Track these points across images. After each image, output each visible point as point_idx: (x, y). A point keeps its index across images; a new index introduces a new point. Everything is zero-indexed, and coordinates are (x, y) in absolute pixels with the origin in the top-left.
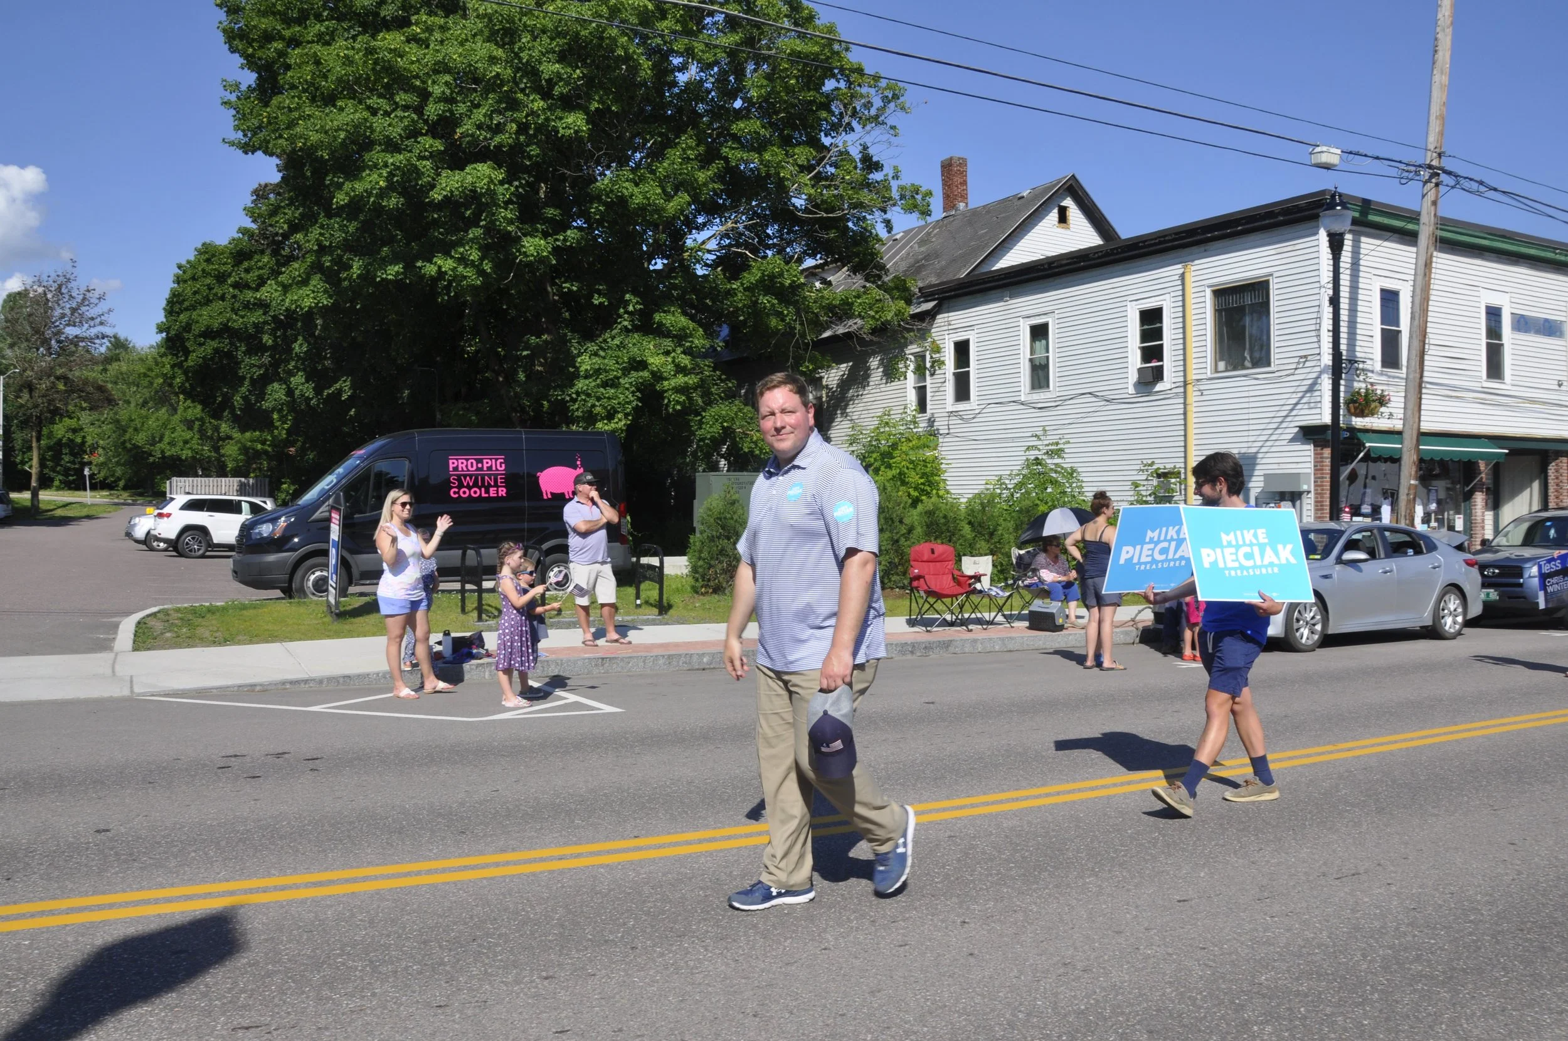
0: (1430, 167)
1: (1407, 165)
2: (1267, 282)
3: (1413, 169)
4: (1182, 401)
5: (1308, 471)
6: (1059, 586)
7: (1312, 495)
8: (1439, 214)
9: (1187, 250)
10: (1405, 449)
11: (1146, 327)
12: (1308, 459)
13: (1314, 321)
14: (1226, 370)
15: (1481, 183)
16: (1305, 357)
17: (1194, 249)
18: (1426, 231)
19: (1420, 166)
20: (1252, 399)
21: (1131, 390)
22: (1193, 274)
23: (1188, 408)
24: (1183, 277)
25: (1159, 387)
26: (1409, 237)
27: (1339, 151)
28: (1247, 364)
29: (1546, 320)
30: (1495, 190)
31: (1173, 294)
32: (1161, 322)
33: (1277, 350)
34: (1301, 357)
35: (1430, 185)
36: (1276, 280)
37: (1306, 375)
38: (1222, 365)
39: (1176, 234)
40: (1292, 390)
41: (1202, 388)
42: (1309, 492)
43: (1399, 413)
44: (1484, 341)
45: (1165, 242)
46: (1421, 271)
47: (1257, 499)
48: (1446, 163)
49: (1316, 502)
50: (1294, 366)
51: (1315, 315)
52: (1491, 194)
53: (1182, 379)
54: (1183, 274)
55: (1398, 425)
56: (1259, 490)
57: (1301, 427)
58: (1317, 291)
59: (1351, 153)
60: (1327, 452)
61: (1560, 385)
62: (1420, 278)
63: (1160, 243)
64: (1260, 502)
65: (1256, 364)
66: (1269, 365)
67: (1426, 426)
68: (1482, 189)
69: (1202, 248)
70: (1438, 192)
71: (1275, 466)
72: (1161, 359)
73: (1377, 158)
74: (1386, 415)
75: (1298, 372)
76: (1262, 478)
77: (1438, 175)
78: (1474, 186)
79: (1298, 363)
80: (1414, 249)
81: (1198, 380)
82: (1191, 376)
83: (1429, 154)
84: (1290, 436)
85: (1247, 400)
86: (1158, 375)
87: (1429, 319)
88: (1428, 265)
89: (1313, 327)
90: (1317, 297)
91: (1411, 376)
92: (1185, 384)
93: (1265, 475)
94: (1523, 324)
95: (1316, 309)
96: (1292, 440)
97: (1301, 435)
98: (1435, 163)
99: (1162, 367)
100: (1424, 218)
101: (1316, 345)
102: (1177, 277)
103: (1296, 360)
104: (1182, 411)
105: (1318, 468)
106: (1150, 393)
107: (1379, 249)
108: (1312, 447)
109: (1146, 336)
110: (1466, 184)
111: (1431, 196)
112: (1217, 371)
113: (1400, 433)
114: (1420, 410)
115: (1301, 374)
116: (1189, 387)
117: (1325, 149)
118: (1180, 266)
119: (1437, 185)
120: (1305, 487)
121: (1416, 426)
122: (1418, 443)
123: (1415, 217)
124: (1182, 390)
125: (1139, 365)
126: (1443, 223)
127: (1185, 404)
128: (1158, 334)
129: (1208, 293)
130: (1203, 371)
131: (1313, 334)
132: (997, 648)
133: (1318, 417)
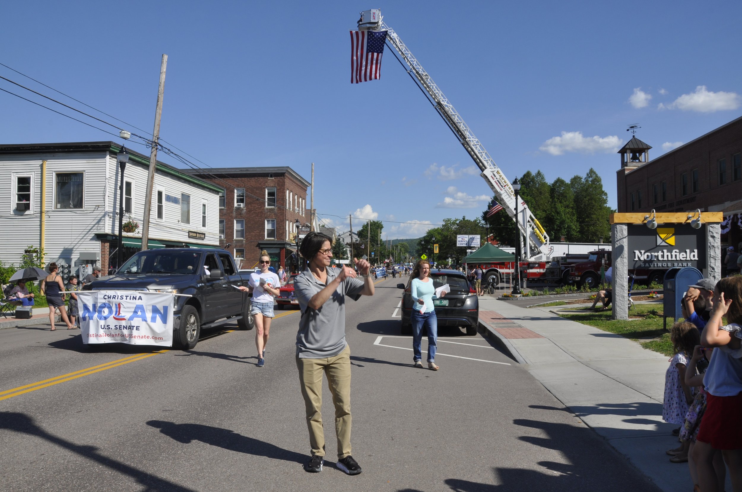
0: (155, 143)
1: (149, 141)
2: (83, 173)
3: (150, 142)
4: (39, 219)
5: (99, 252)
6: (26, 299)
7: (100, 262)
8: (157, 159)
9: (45, 154)
10: (143, 245)
11: (21, 185)
12: (99, 247)
13: (102, 192)
14: (61, 208)
15: (169, 150)
16: (98, 206)
17: (48, 154)
18: (152, 166)
19: (152, 142)
20: (73, 221)
21: (12, 213)
22: (47, 165)
23: (43, 223)
24: (42, 166)
25: (27, 212)
26: (146, 166)
27: (130, 134)
28: (71, 206)
29: (175, 198)
30: (173, 153)
31: (36, 172)
32: (29, 183)
33: (85, 202)
34: (96, 206)
35: (154, 149)
36: (86, 174)
37: (99, 213)
38: (59, 206)
39: (40, 147)
40: (93, 219)
41: (49, 214)
42: (99, 260)
43: (141, 231)
44: (157, 204)
45: (34, 149)
46: (150, 179)
47: (75, 263)
48: (160, 142)
49: (102, 264)
50: (93, 209)
51: (103, 190)
52: (171, 154)
53: (39, 210)
54: (42, 164)
55: (140, 235)
56: (76, 259)
57: (96, 234)
58: (104, 180)
59: (133, 134)
60: (107, 245)
61: (179, 222)
62: (149, 182)
63: (31, 149)
64: (77, 264)
65: (75, 206)
66: (82, 208)
67: (151, 236)
68: (169, 152)
69: (52, 155)
70: (157, 152)
71: (84, 249)
72: (29, 200)
73: (140, 137)
74: (137, 232)
75: (94, 212)
76: (79, 254)
77: (157, 145)
78: (167, 151)
79: (95, 208)
80: (148, 171)
81: (48, 211)
82: (45, 209)
83: (154, 137)
84: (91, 238)
85: (71, 221)
86: (27, 207)
87: (152, 197)
88: (152, 178)
89: (102, 195)
90: (104, 183)
91: (146, 218)
92: (41, 212)
93: (80, 253)
94: (169, 198)
95: (104, 187)
96: (92, 239)
97: (96, 237)
98: (156, 141)
99: (29, 204)
100: (152, 161)
101: (103, 202)
102: (38, 165)
103: (94, 207)
104: (39, 224)
105: (103, 251)
106: (22, 215)
107: (131, 168)
108: (100, 242)
109: (20, 189)
110: (165, 150)
111: (154, 153)
112: (56, 208)
113: (141, 239)
114: (148, 230)
115: (96, 213)
116: (44, 214)
117: (126, 132)
118: (41, 161)
119: (157, 149)
120: (98, 258)
121: (147, 236)
122: (148, 243)
123: (148, 159)
124: (39, 215)
125: (17, 202)
126: (158, 163)
127: (41, 221)
128: (28, 189)
129: (54, 174)
130: (51, 207)
131: (102, 197)
132: (8, 327)
133: (104, 230)
